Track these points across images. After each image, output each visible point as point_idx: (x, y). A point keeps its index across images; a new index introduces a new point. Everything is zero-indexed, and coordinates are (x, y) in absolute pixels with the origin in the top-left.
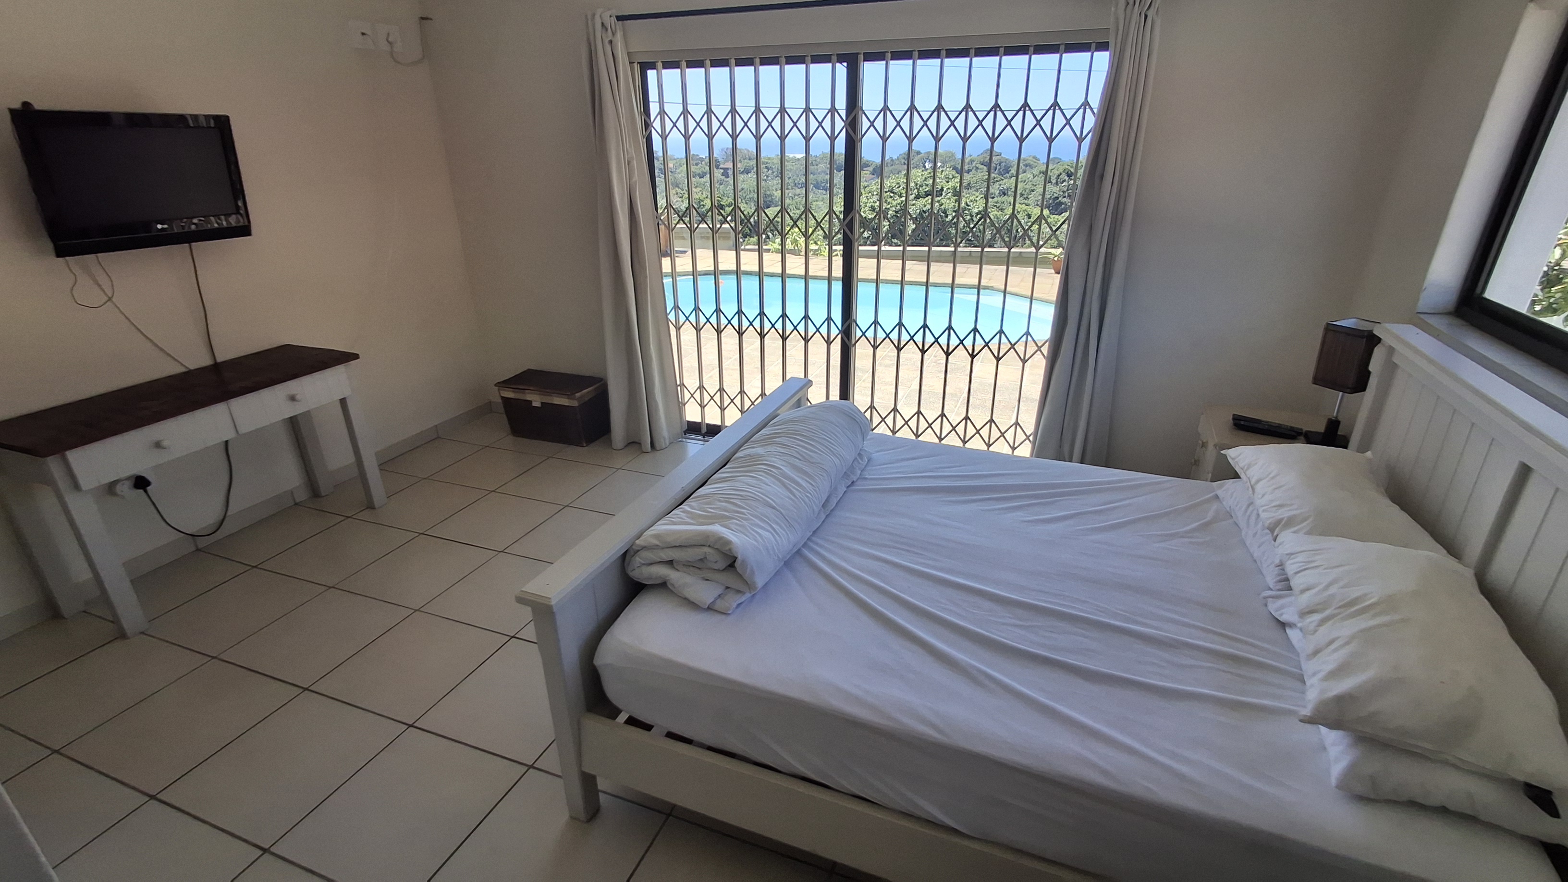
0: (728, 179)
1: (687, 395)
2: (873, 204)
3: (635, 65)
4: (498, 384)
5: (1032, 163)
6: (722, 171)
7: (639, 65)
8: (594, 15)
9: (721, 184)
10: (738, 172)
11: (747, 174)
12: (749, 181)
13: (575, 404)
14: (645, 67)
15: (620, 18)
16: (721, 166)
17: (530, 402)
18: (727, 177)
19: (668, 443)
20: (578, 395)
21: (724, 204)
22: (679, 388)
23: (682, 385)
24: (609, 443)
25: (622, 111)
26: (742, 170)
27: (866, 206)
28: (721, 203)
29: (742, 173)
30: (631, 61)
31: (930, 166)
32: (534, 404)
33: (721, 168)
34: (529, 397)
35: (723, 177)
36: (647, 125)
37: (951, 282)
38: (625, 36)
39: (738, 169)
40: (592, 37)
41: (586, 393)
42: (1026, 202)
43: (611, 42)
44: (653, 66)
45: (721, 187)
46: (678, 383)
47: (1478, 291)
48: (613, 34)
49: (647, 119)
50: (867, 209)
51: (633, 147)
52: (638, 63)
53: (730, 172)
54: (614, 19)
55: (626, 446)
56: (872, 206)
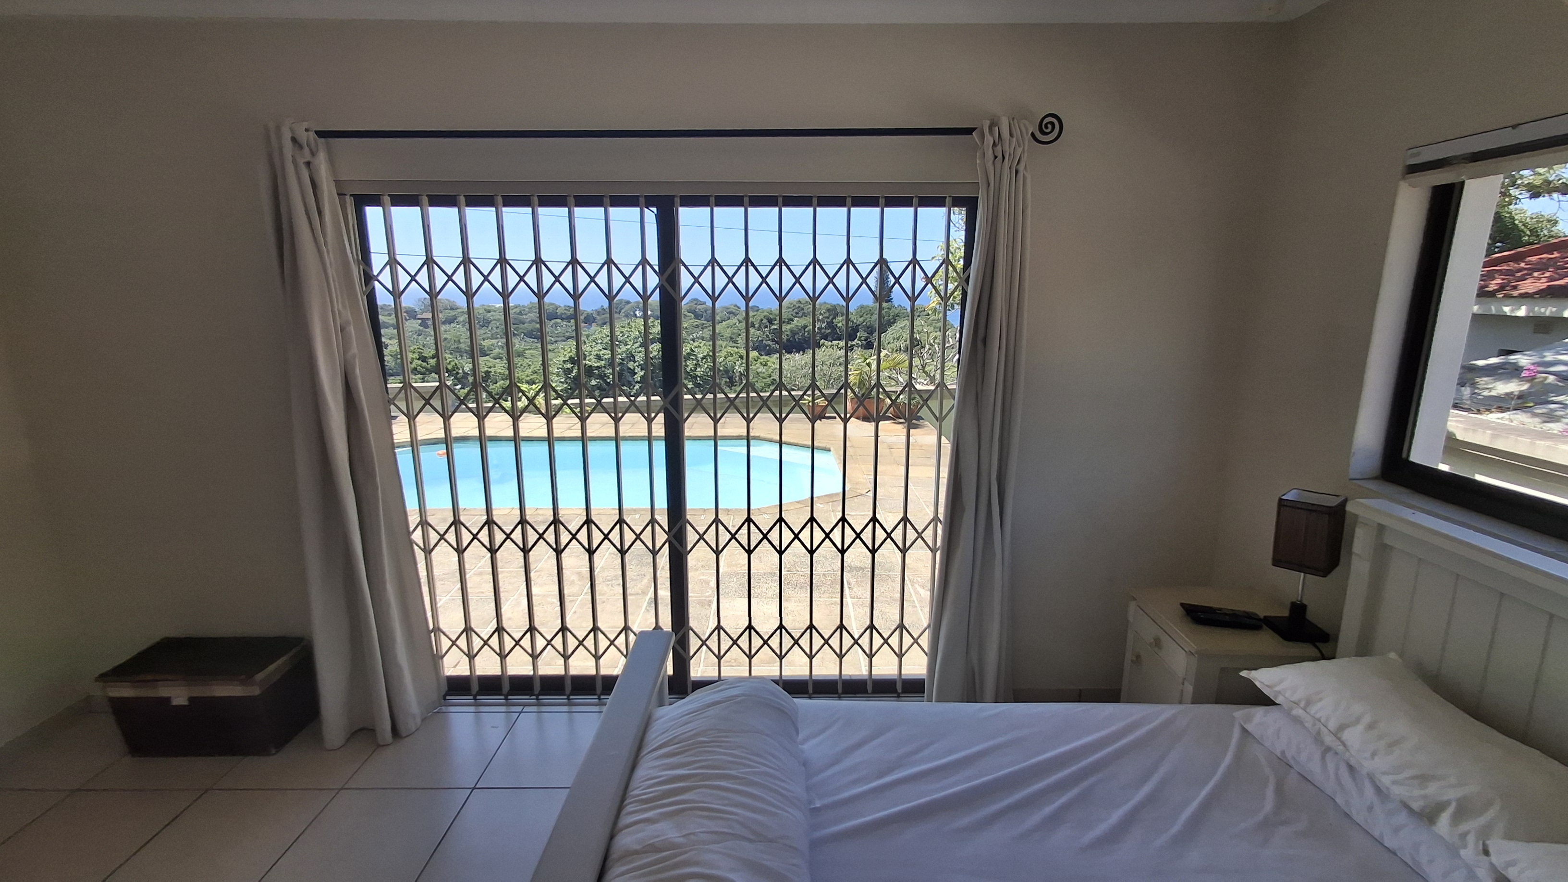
0: (427, 330)
1: (445, 643)
2: (598, 353)
3: (348, 198)
4: (104, 677)
5: (734, 311)
6: (420, 321)
7: (352, 198)
8: (278, 129)
9: (419, 335)
10: (440, 322)
11: (450, 324)
12: (452, 330)
13: (256, 691)
14: (363, 201)
15: (321, 134)
16: (419, 316)
17: (168, 700)
18: (427, 327)
19: (419, 720)
20: (260, 676)
21: (427, 355)
22: (432, 634)
23: (437, 630)
24: (318, 738)
25: (330, 259)
26: (443, 320)
27: (591, 355)
28: (423, 354)
29: (444, 323)
30: (339, 192)
31: (641, 314)
32: (176, 702)
33: (419, 319)
34: (163, 691)
35: (421, 328)
36: (369, 278)
37: (713, 434)
38: (332, 162)
39: (440, 319)
40: (277, 160)
41: (274, 669)
42: (736, 345)
43: (308, 164)
44: (375, 201)
45: (420, 337)
46: (431, 627)
47: (1404, 455)
48: (313, 154)
49: (367, 269)
50: (592, 357)
51: (348, 307)
52: (351, 195)
53: (430, 323)
54: (312, 135)
55: (348, 740)
56: (597, 354)
